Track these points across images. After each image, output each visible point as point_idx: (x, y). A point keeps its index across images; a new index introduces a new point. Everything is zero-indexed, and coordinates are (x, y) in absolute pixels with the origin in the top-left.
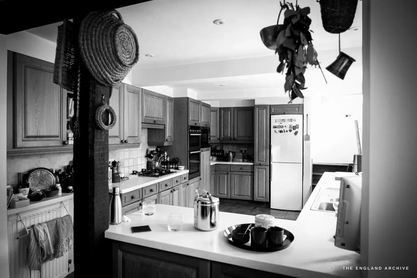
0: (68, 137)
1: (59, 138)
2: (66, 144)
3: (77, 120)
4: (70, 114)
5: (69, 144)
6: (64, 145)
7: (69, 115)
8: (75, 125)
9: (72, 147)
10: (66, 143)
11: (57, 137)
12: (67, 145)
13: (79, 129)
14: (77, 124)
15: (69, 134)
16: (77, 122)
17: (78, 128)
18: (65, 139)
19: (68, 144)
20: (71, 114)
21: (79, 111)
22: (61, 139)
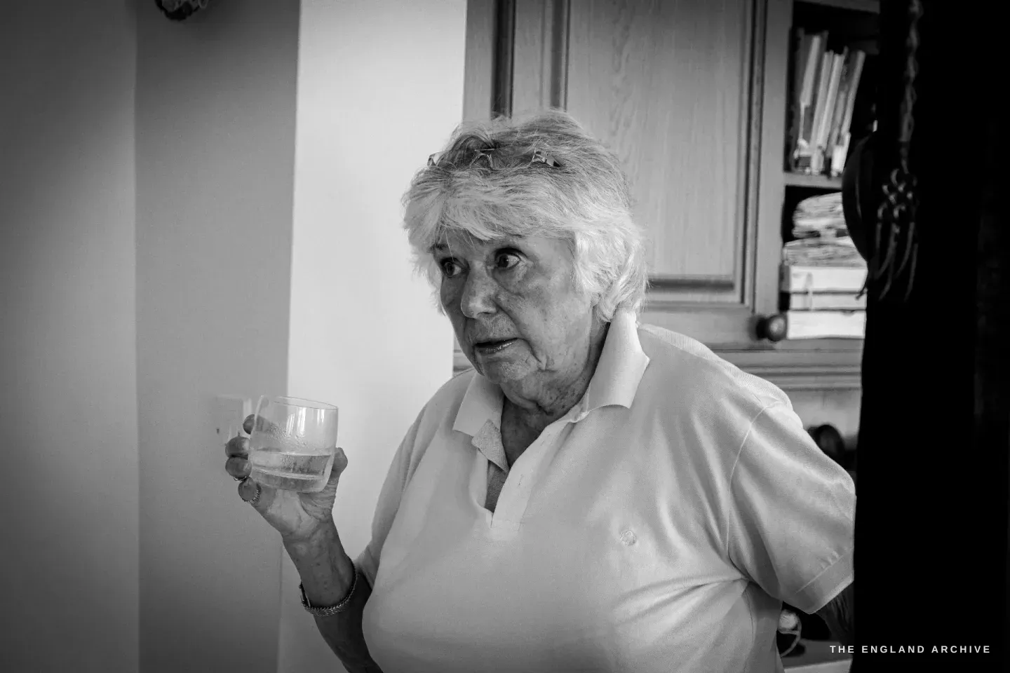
0: (784, 289)
1: (733, 297)
2: (775, 338)
3: (904, 163)
4: (802, 142)
5: (792, 334)
6: (757, 344)
7: (796, 146)
8: (886, 198)
9: (859, 357)
10: (775, 327)
11: (723, 286)
12: (779, 345)
13: (912, 225)
14: (901, 188)
15: (794, 270)
16: (899, 179)
17: (903, 221)
18: (766, 304)
19: (782, 336)
20: (807, 138)
21: (915, 98)
22: (748, 301)
